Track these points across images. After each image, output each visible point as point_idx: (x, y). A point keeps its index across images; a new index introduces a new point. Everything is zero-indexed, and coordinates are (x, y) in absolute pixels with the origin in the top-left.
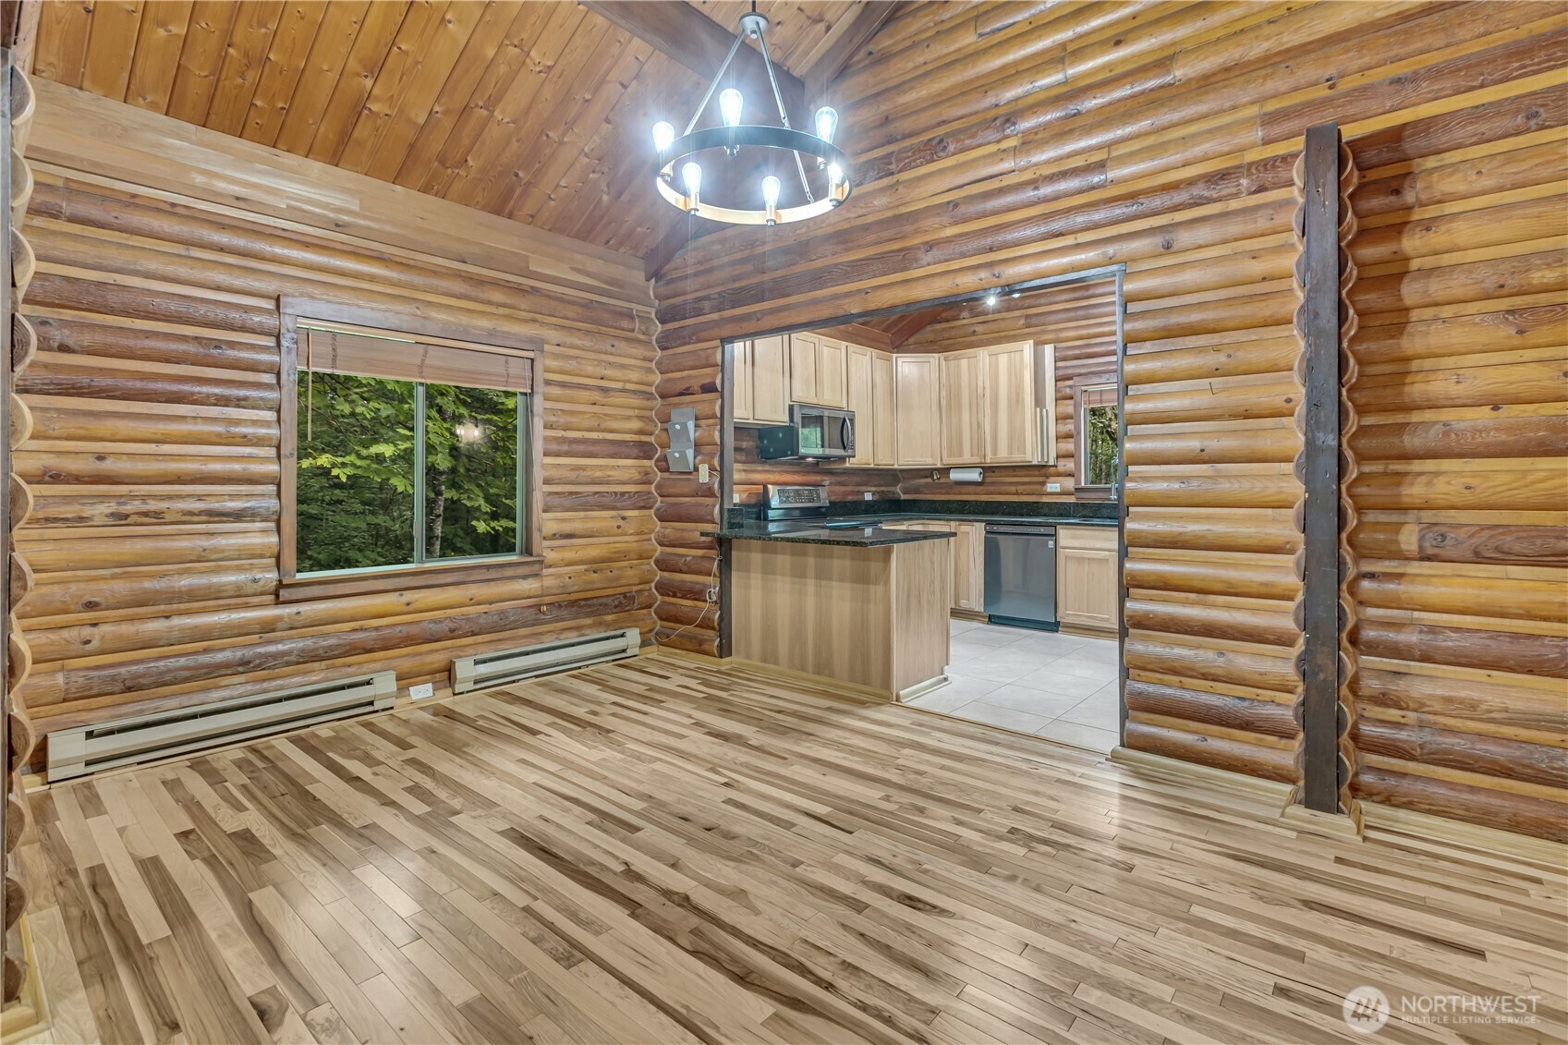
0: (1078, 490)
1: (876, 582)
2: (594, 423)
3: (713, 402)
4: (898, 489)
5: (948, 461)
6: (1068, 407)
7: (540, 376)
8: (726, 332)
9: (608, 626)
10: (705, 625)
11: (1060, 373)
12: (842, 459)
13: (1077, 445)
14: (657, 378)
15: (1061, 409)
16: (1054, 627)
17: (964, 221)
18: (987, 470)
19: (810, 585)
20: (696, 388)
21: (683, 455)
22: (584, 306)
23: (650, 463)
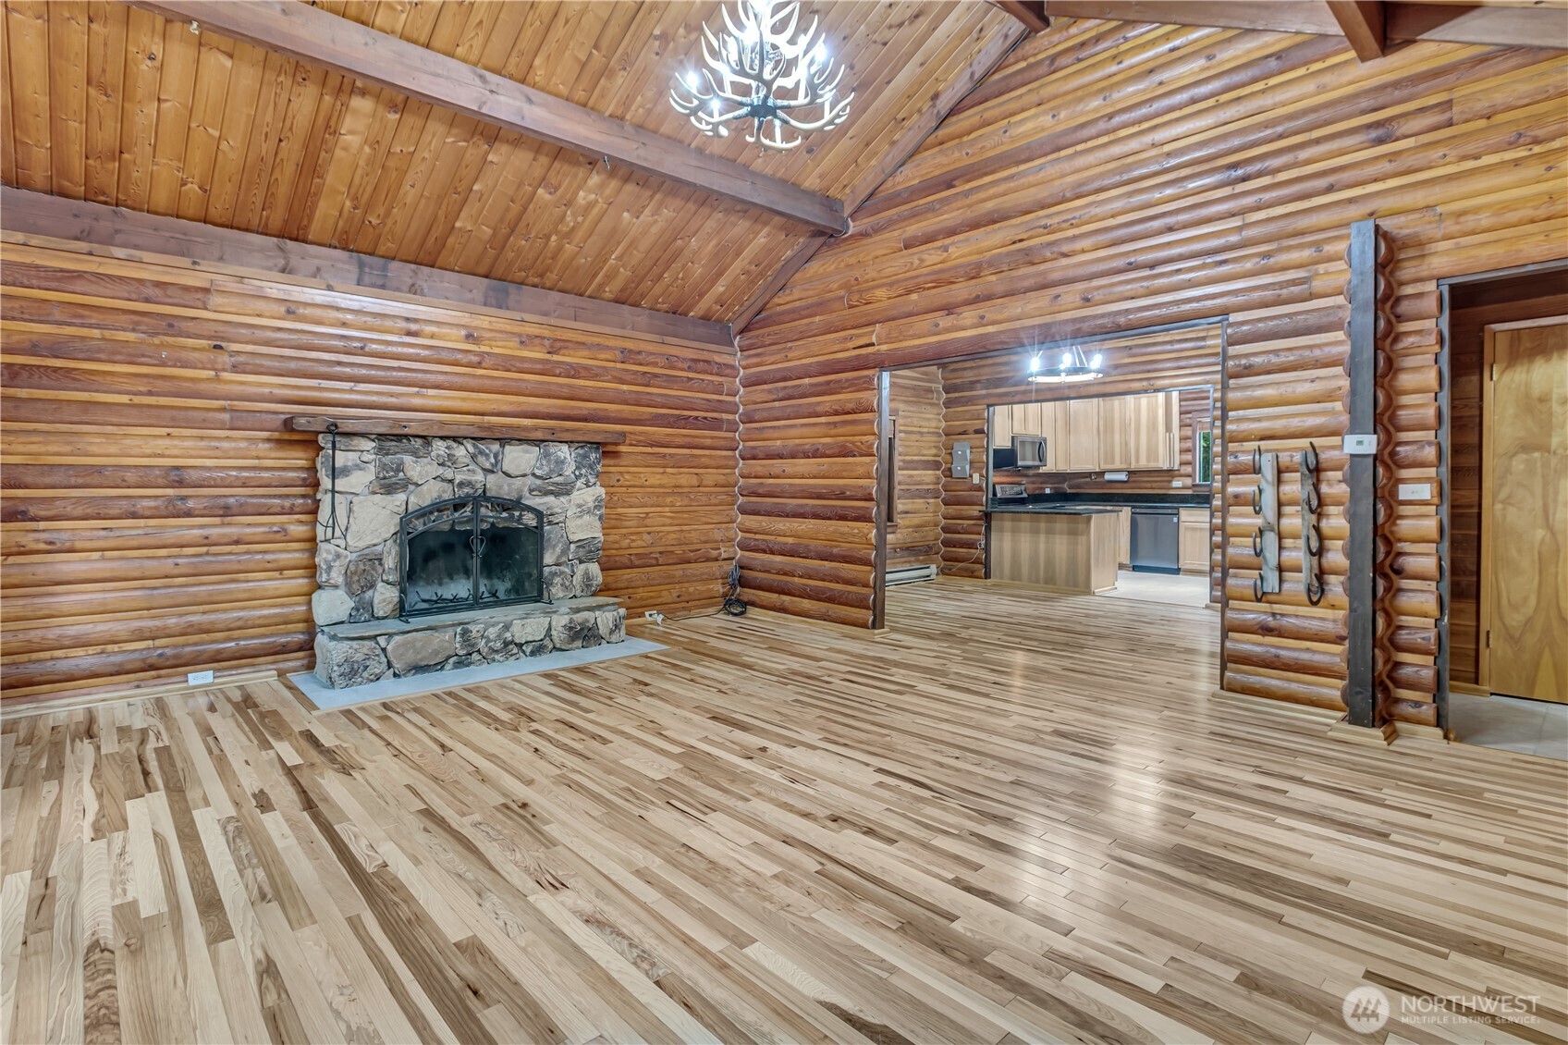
0: (1194, 485)
1: (1082, 535)
2: (917, 452)
3: (982, 439)
4: (1065, 486)
5: (1104, 467)
6: (1188, 432)
7: (898, 428)
8: (990, 401)
9: (922, 562)
10: (977, 561)
11: (1183, 409)
12: (1038, 467)
13: (1194, 457)
14: (943, 424)
15: (1183, 433)
16: (1177, 571)
17: (1134, 356)
18: (1130, 473)
19: (1042, 538)
20: (971, 431)
21: (963, 468)
22: (913, 389)
23: (939, 472)
